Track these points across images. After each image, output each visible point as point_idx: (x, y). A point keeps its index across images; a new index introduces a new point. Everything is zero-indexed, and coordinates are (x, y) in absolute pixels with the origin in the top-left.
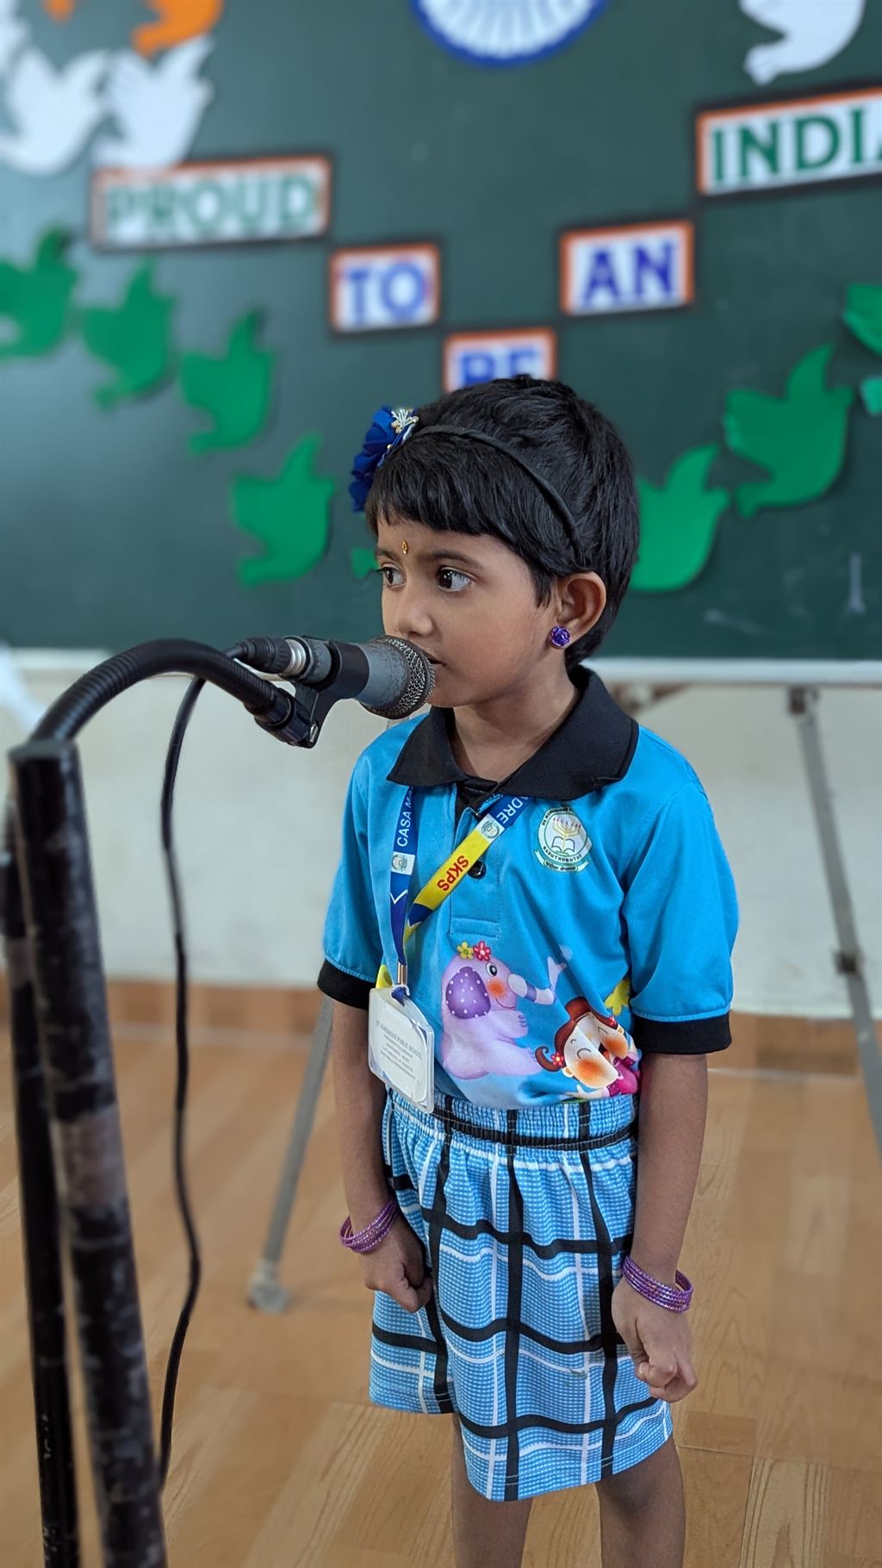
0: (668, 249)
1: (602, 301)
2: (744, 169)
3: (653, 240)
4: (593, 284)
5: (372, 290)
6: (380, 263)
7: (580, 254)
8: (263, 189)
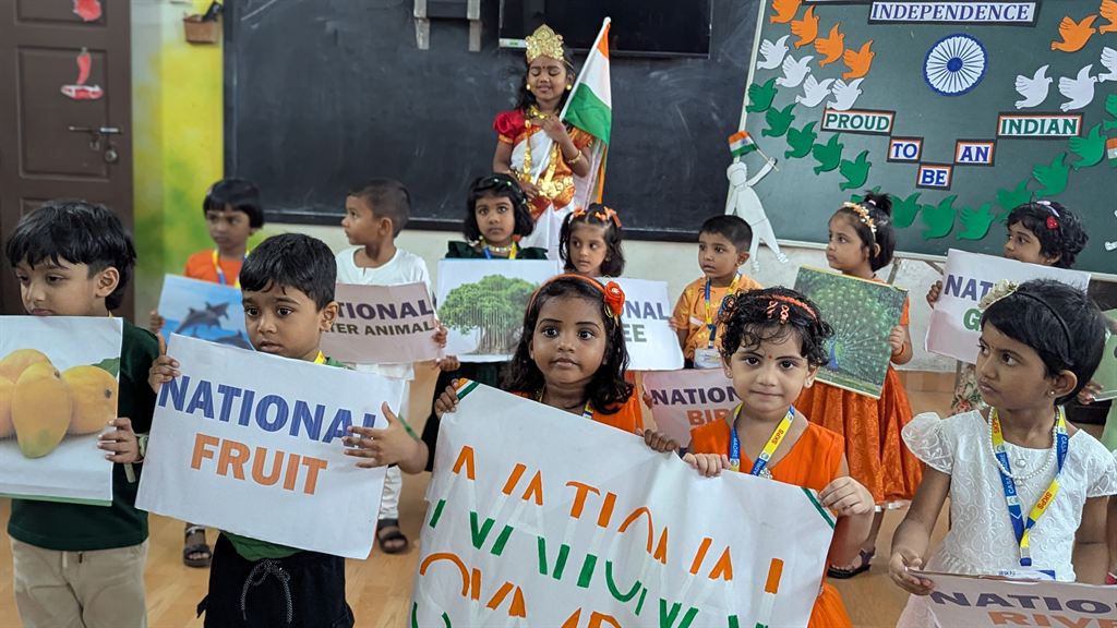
0: (987, 149)
1: (966, 160)
2: (1010, 131)
3: (983, 146)
4: (964, 156)
5: (901, 149)
6: (905, 143)
7: (962, 147)
8: (874, 118)
